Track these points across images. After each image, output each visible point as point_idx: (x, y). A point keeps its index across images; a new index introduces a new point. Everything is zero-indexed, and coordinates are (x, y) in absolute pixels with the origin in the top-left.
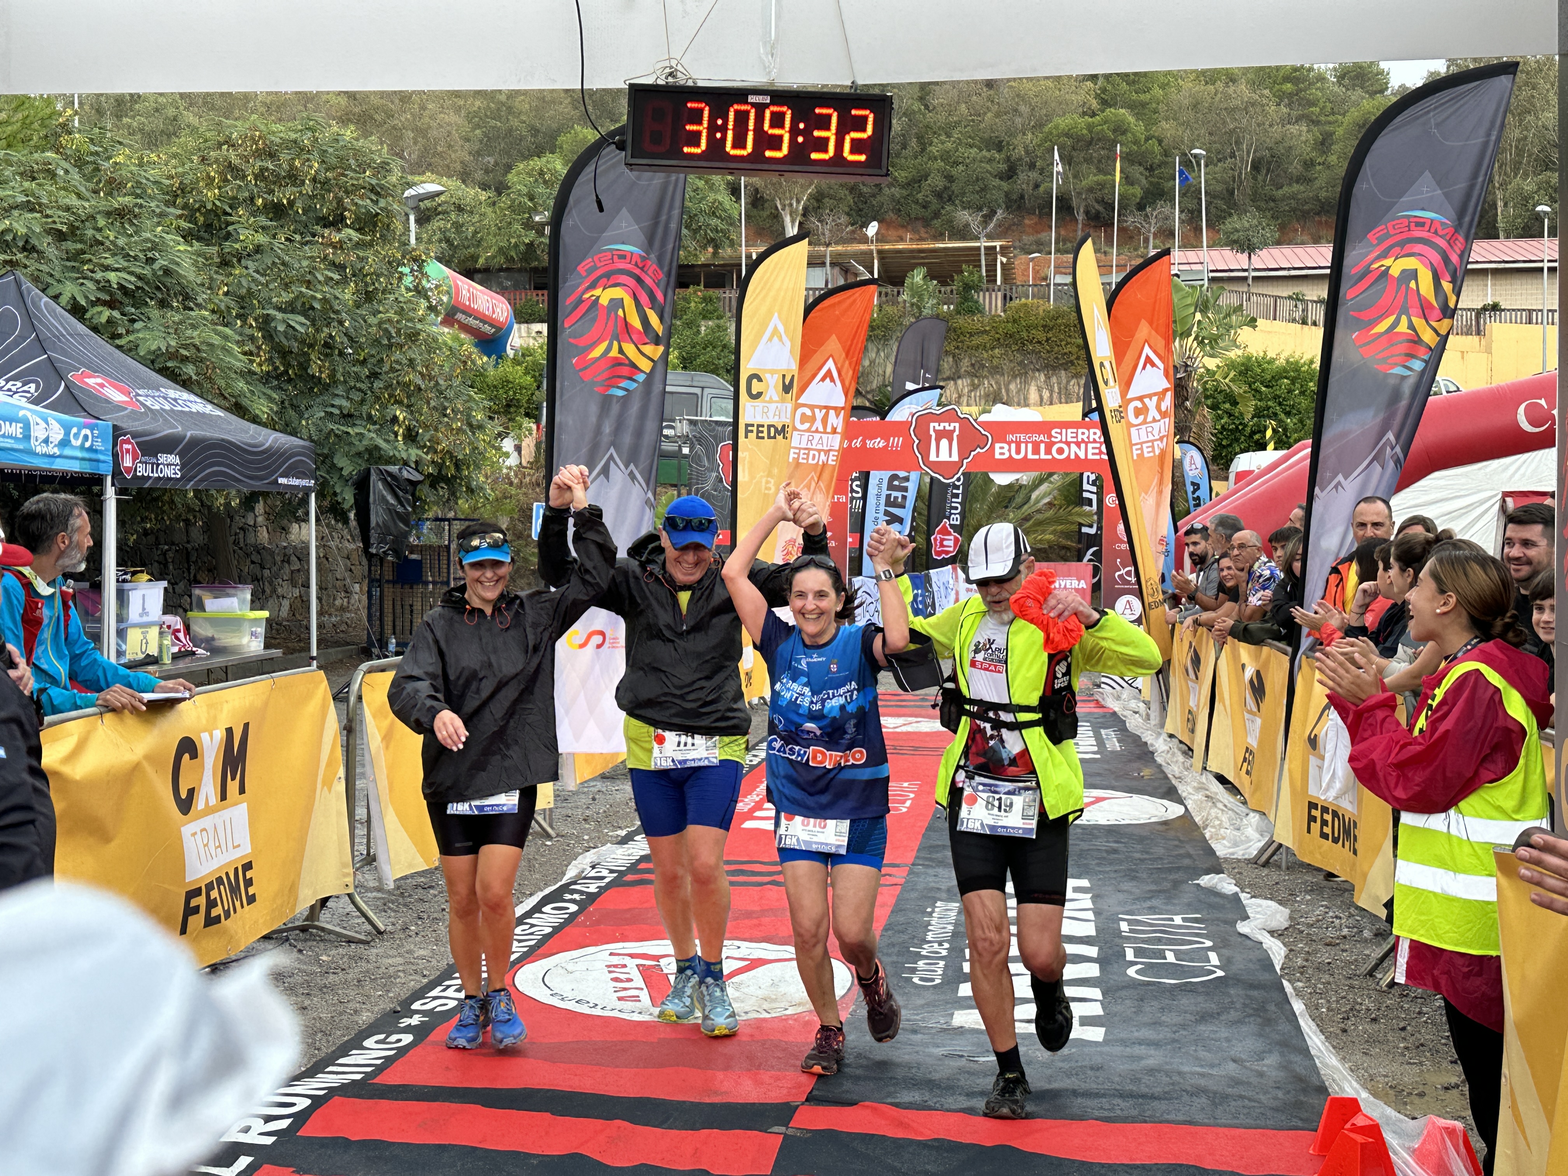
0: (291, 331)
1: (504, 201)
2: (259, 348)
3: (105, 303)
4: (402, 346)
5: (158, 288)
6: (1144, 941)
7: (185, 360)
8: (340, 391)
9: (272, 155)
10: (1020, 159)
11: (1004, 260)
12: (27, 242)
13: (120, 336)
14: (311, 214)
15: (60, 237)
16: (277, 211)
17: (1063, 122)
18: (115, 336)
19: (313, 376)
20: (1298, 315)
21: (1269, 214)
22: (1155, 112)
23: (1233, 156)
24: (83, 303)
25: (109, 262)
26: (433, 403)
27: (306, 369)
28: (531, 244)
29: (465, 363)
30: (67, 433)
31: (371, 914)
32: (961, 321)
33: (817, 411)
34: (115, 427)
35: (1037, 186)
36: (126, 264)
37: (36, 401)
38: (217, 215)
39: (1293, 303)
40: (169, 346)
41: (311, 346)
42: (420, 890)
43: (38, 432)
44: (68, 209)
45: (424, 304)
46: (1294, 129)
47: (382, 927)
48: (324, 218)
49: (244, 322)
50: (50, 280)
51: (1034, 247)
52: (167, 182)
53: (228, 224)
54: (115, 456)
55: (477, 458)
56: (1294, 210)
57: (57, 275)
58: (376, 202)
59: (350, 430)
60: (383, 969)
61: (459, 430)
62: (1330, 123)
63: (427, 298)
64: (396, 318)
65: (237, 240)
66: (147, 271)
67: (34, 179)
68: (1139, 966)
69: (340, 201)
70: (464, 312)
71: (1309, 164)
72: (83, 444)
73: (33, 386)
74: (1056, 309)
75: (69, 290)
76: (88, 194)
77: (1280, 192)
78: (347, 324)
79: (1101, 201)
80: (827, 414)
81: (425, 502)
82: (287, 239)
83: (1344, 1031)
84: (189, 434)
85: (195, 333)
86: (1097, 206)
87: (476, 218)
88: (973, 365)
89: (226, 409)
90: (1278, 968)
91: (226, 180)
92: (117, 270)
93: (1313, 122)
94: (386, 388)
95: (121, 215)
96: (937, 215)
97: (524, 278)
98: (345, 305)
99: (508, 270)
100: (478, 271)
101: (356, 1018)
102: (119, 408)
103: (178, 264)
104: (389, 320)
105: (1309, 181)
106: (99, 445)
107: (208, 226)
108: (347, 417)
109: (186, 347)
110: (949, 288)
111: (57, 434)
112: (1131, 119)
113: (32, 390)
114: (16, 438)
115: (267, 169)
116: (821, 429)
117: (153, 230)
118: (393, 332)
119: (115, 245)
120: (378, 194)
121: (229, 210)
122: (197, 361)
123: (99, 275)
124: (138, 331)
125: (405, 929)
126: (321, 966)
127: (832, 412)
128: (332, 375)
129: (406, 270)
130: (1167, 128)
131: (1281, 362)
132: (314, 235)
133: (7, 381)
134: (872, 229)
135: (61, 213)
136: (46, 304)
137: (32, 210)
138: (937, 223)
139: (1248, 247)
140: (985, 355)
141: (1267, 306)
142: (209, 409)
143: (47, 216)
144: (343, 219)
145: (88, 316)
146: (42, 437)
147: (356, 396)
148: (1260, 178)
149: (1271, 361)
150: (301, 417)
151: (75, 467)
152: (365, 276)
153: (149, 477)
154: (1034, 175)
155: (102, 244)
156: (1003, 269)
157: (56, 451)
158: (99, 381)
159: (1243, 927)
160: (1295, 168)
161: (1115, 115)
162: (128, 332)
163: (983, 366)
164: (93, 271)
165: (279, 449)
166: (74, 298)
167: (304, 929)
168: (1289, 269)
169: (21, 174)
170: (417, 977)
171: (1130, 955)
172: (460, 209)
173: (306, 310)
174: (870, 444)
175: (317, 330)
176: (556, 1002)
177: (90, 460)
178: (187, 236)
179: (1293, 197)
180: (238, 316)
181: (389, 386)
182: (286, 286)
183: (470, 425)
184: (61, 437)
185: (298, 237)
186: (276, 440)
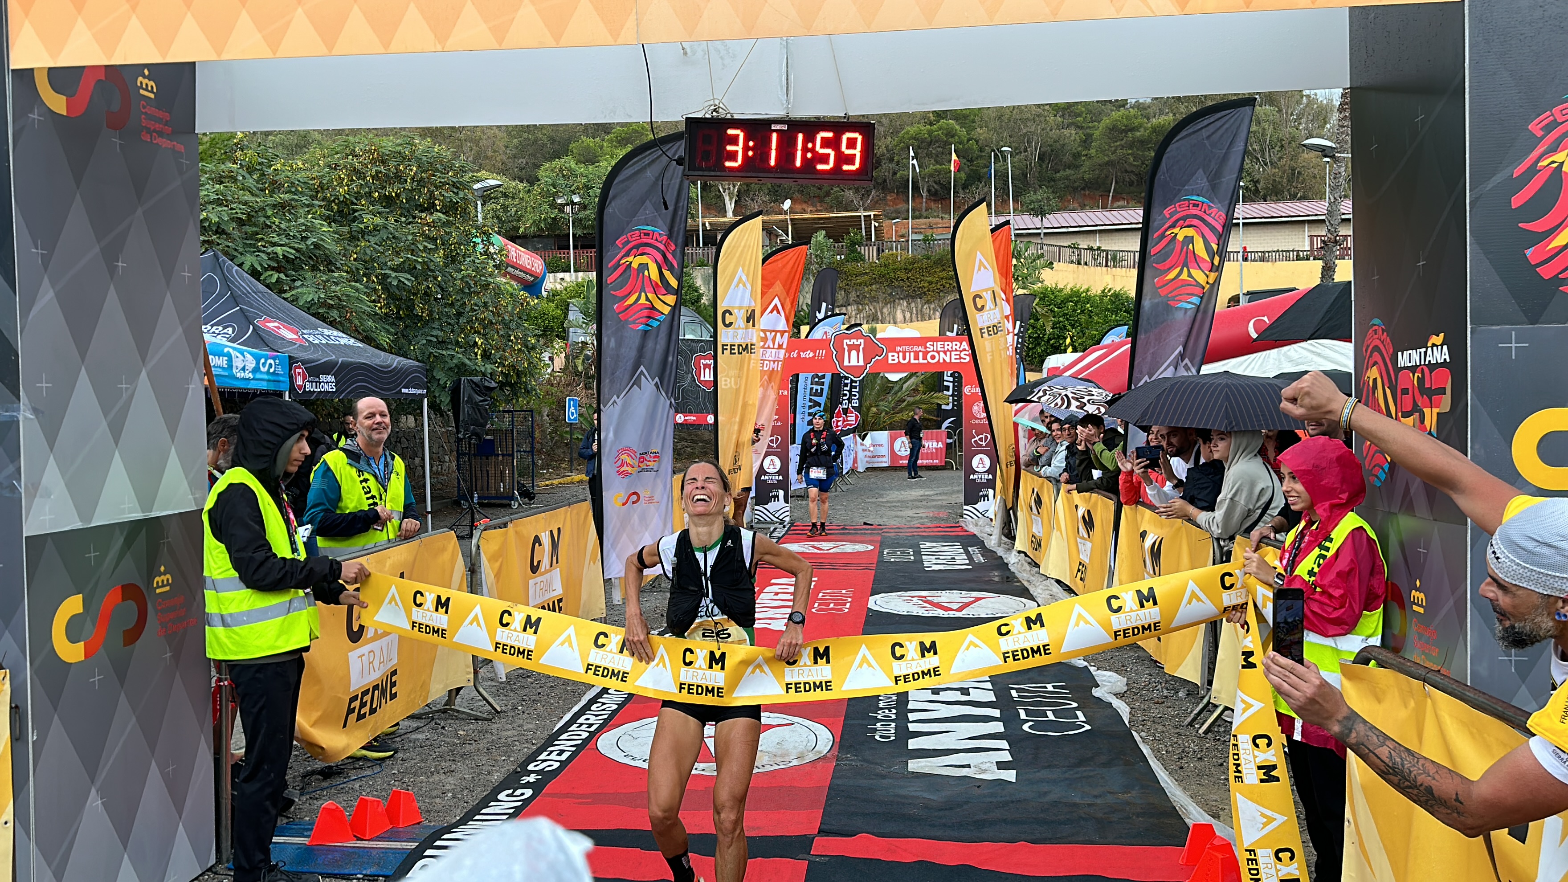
0: (401, 285)
1: (536, 189)
2: (380, 296)
3: (273, 269)
4: (479, 293)
5: (310, 258)
6: (1030, 704)
7: (331, 307)
8: (436, 325)
9: (383, 162)
10: (883, 155)
11: (877, 224)
12: (218, 227)
13: (285, 291)
14: (412, 203)
15: (241, 222)
16: (388, 201)
17: (912, 130)
18: (281, 292)
19: (417, 315)
20: (1074, 258)
21: (1051, 190)
22: (974, 122)
23: (1026, 151)
24: (259, 269)
25: (276, 239)
26: (501, 333)
27: (412, 311)
28: (554, 219)
29: (522, 304)
30: (258, 363)
31: (491, 700)
32: (850, 266)
33: (768, 334)
34: (290, 357)
35: (895, 173)
36: (287, 241)
37: (233, 340)
38: (346, 204)
39: (1071, 250)
40: (319, 298)
41: (415, 294)
42: (520, 679)
43: (238, 363)
44: (246, 203)
45: (491, 263)
46: (1066, 132)
47: (499, 709)
48: (420, 205)
49: (369, 279)
50: (235, 253)
51: (894, 215)
52: (311, 182)
53: (355, 211)
54: (291, 377)
55: (533, 369)
56: (1067, 187)
57: (241, 250)
58: (457, 194)
59: (444, 352)
60: (503, 740)
61: (519, 350)
62: (1089, 127)
63: (494, 260)
64: (474, 274)
65: (362, 222)
66: (302, 246)
67: (221, 183)
68: (1031, 723)
69: (432, 193)
70: (513, 267)
71: (1077, 156)
72: (269, 370)
73: (230, 330)
74: (914, 258)
75: (249, 260)
76: (258, 192)
77: (1058, 175)
78: (439, 279)
79: (938, 183)
80: (775, 335)
81: (497, 401)
82: (395, 221)
83: (1182, 768)
84: (340, 360)
85: (338, 288)
86: (936, 186)
87: (517, 201)
88: (858, 296)
89: (362, 341)
90: (1127, 722)
91: (352, 180)
92: (282, 245)
93: (1078, 127)
94: (468, 322)
95: (282, 206)
96: (828, 194)
97: (552, 241)
98: (438, 266)
99: (539, 236)
100: (519, 237)
101: (489, 778)
102: (291, 343)
103: (322, 240)
104: (469, 276)
105: (1077, 167)
106: (280, 371)
107: (340, 212)
108: (442, 343)
109: (332, 298)
110: (840, 244)
111: (251, 364)
112: (958, 127)
113: (230, 332)
114: (223, 368)
115: (381, 172)
116: (771, 346)
117: (305, 218)
118: (472, 283)
119: (280, 228)
120: (457, 188)
121: (355, 201)
122: (339, 307)
123: (270, 250)
124: (298, 288)
125: (515, 708)
126: (459, 738)
127: (778, 334)
128: (430, 314)
129: (478, 240)
130: (980, 132)
131: (1068, 291)
132: (414, 217)
133: (212, 326)
134: (787, 205)
135: (241, 206)
136: (236, 271)
137: (221, 205)
138: (828, 199)
139: (1040, 212)
140: (866, 289)
141: (1055, 253)
142: (352, 342)
143: (232, 209)
144: (434, 205)
145: (262, 278)
146: (241, 366)
147: (448, 329)
148: (1044, 166)
149: (1061, 290)
150: (410, 344)
151: (264, 386)
152: (451, 245)
153: (314, 392)
154: (892, 166)
155: (270, 227)
156: (875, 231)
157: (251, 375)
158: (276, 324)
159: (1096, 692)
160: (1067, 158)
161: (948, 125)
162: (290, 288)
163: (866, 297)
164: (264, 246)
165: (401, 368)
166: (252, 265)
167: (444, 711)
168: (1067, 227)
169: (212, 180)
170: (529, 745)
171: (1023, 715)
172: (505, 195)
173: (412, 270)
174: (803, 355)
175: (419, 284)
176: (627, 761)
177: (274, 381)
178: (330, 220)
179: (1067, 178)
180: (364, 275)
181: (470, 321)
182: (397, 254)
183: (527, 347)
184: (253, 365)
185: (403, 219)
186: (399, 363)
